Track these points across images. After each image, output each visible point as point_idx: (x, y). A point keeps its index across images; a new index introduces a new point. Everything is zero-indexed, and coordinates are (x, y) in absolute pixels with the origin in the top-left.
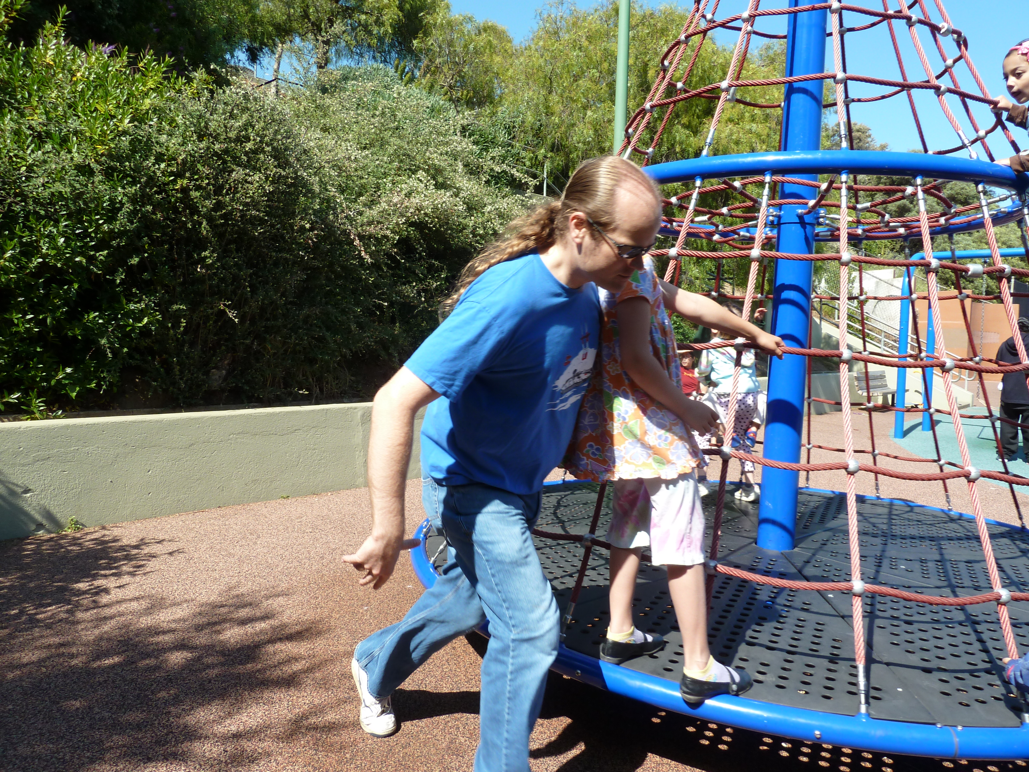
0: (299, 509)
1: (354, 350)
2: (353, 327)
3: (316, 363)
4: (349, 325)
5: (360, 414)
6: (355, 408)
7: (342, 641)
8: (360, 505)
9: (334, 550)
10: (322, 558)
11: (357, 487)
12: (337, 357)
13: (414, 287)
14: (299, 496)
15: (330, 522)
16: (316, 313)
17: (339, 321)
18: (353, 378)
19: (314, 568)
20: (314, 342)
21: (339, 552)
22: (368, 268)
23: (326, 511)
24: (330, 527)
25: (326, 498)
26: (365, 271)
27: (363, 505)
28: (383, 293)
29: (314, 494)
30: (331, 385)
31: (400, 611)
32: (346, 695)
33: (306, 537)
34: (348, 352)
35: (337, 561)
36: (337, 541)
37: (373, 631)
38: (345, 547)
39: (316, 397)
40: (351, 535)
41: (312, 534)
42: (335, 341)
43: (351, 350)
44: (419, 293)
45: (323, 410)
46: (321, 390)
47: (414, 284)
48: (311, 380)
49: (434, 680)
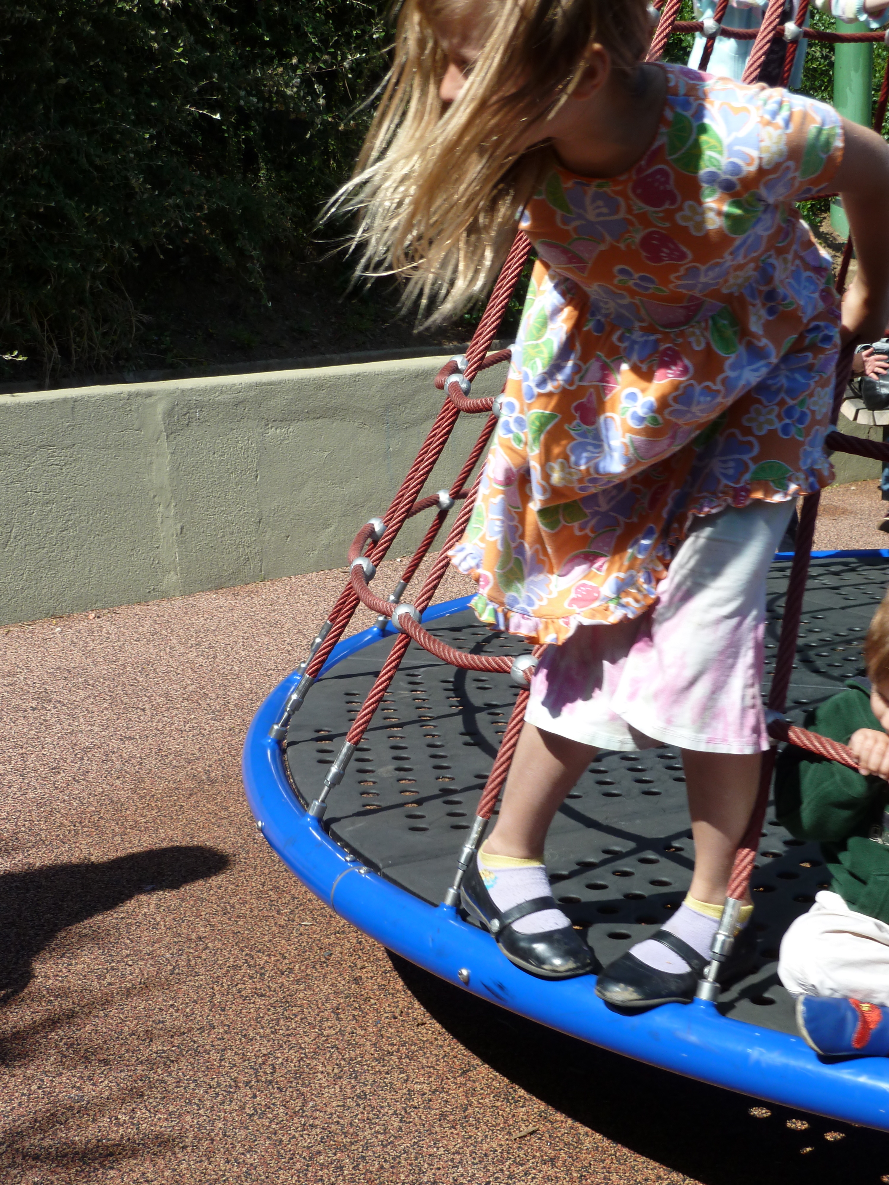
0: (11, 656)
1: (143, 244)
2: (137, 181)
3: (48, 281)
4: (127, 178)
5: (161, 408)
6: (149, 395)
7: (80, 967)
8: (166, 640)
9: (86, 750)
10: (56, 770)
11: (164, 596)
12: (98, 262)
13: (295, 68)
14: (17, 621)
15: (86, 682)
16: (35, 150)
17: (98, 168)
18: (145, 318)
19: (31, 795)
20: (36, 226)
21: (99, 755)
22: (166, 22)
23: (78, 657)
24: (82, 695)
25: (82, 625)
26: (158, 29)
27: (174, 641)
28: (212, 88)
29: (53, 617)
30: (91, 339)
31: (235, 894)
32: (74, 1093)
33: (22, 721)
34: (127, 247)
35: (90, 777)
36: (96, 729)
37: (158, 941)
38: (115, 744)
39: (54, 369)
40: (133, 715)
41: (37, 713)
42: (91, 221)
43: (136, 244)
44: (307, 82)
45: (65, 400)
46: (65, 351)
47: (294, 61)
48: (35, 325)
49: (293, 1055)
